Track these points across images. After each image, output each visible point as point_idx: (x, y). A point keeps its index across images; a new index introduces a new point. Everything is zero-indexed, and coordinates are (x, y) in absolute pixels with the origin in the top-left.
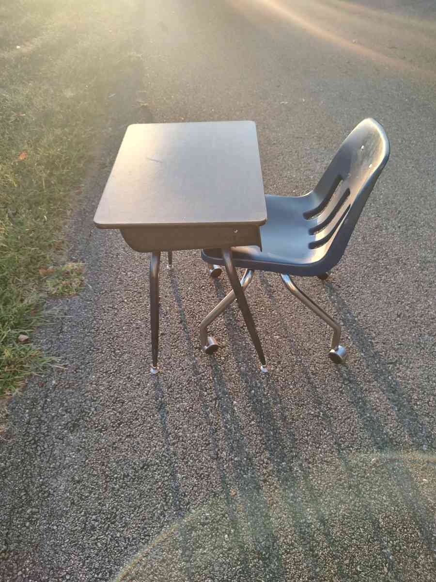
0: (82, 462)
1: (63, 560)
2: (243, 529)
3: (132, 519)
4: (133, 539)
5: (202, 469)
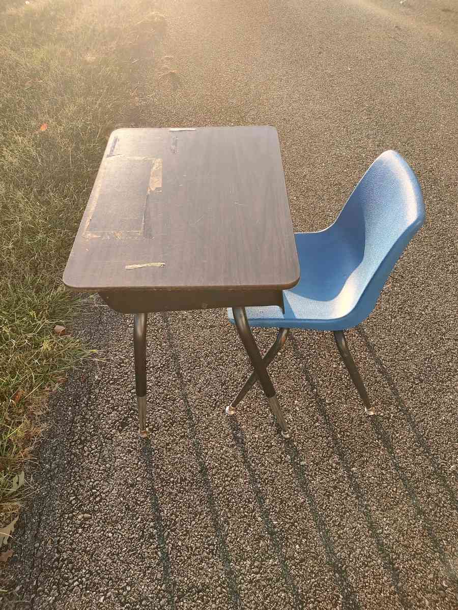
0: (134, 464)
1: (122, 570)
2: (315, 539)
3: (193, 526)
4: (196, 548)
5: (265, 473)
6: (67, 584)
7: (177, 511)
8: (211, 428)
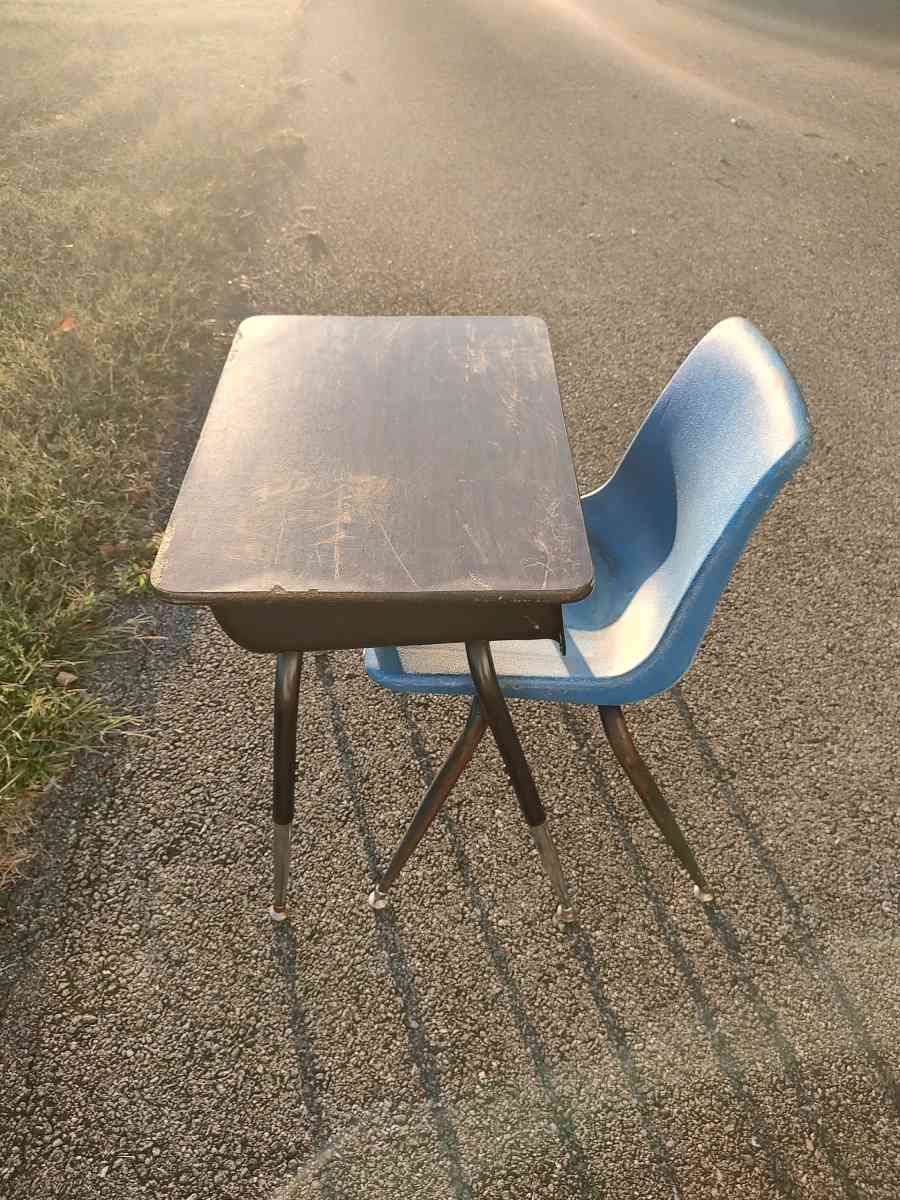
0: (186, 924)
1: (146, 1118)
2: (517, 1060)
6: (40, 1143)
7: (259, 1010)
8: (335, 860)
